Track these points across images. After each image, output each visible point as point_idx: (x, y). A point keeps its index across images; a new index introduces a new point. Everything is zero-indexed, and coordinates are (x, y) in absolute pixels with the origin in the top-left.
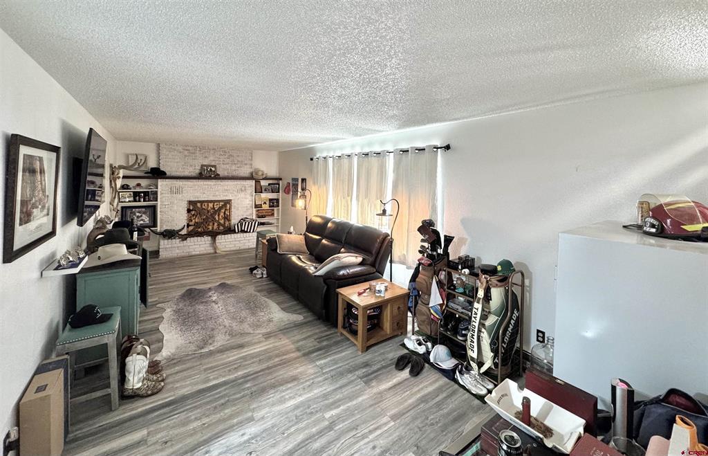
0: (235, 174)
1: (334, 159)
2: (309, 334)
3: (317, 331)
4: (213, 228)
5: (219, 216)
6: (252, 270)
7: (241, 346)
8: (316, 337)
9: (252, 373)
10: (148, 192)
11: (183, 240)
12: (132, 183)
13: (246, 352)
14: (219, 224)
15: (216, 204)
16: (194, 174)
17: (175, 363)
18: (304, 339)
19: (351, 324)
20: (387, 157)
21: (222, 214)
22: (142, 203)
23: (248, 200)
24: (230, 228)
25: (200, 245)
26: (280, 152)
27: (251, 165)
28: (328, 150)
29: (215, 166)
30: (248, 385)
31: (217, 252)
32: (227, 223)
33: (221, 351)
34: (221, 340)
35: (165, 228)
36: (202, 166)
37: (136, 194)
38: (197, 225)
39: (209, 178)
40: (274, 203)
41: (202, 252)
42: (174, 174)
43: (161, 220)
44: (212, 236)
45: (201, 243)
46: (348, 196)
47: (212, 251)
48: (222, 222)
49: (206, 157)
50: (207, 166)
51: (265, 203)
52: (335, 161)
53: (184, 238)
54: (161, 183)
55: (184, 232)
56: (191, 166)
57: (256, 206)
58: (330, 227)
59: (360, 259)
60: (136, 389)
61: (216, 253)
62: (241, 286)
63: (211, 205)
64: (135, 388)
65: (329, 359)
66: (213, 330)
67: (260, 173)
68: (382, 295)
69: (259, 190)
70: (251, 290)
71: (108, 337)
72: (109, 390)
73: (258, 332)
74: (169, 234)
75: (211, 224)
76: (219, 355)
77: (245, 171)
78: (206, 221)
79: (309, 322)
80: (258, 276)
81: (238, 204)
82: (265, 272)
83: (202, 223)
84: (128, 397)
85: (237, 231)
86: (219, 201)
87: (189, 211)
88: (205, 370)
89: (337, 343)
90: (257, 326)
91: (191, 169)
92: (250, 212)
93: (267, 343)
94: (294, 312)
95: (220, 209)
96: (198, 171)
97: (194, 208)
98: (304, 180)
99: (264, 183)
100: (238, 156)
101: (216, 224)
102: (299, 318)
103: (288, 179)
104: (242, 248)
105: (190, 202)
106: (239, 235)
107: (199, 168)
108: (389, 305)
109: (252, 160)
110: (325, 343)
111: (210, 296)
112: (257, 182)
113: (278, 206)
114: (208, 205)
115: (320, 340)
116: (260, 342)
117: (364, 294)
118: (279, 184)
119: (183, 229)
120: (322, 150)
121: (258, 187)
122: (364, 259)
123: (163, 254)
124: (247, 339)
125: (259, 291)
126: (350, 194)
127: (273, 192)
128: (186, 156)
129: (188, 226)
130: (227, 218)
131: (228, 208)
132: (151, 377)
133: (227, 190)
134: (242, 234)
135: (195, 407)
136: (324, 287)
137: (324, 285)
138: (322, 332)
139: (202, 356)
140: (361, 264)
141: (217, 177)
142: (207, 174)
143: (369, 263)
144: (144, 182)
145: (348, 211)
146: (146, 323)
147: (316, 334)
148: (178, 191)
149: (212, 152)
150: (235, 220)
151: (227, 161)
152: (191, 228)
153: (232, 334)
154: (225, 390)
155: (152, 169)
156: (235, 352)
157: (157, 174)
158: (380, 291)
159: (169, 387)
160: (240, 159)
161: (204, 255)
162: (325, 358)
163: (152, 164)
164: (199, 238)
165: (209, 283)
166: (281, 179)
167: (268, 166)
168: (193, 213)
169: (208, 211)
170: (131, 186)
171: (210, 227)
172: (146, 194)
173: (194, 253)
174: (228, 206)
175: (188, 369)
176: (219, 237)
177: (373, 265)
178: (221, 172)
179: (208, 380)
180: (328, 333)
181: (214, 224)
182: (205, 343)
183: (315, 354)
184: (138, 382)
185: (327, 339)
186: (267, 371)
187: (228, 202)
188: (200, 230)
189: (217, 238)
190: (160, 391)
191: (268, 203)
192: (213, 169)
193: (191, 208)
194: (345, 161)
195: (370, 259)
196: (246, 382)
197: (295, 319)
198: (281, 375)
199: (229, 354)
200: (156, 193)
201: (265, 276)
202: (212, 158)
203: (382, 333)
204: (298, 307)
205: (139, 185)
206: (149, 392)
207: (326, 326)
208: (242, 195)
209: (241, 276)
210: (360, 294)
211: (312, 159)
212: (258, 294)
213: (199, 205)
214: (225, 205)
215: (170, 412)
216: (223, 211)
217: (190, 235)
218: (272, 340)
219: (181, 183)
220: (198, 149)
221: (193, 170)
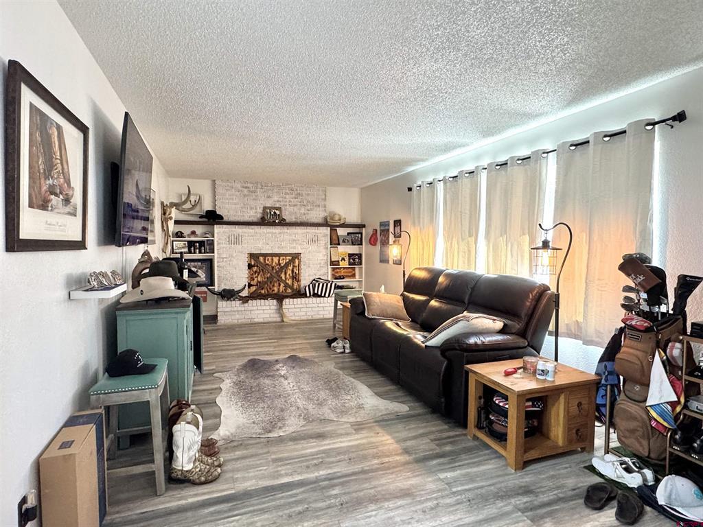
0: (304, 219)
1: (445, 183)
2: (421, 431)
3: (434, 429)
4: (279, 289)
5: (285, 274)
6: (330, 342)
7: (321, 436)
8: (432, 437)
9: (339, 474)
10: (203, 242)
11: (243, 303)
12: (187, 230)
13: (329, 444)
14: (286, 286)
15: (281, 258)
16: (255, 220)
17: (235, 446)
18: (415, 438)
19: (491, 422)
20: (544, 161)
21: (289, 272)
22: (197, 256)
23: (321, 255)
24: (299, 291)
25: (263, 310)
26: (362, 189)
27: (325, 207)
28: (435, 169)
29: (279, 209)
30: (335, 491)
31: (285, 320)
32: (296, 285)
33: (296, 438)
34: (293, 425)
35: (223, 287)
36: (265, 208)
37: (191, 244)
38: (260, 285)
39: (273, 224)
40: (355, 259)
41: (266, 320)
42: (232, 219)
43: (219, 277)
44: (278, 299)
45: (264, 308)
46: (470, 236)
47: (279, 319)
48: (289, 282)
49: (269, 197)
50: (271, 208)
51: (343, 259)
52: (448, 184)
53: (245, 300)
54: (218, 229)
55: (245, 293)
56: (251, 208)
57: (332, 263)
58: (441, 284)
59: (499, 324)
60: (187, 471)
61: (283, 321)
62: (316, 360)
63: (276, 259)
64: (184, 469)
65: (459, 472)
66: (282, 410)
67: (337, 218)
68: (548, 379)
69: (335, 241)
70: (330, 366)
73: (343, 420)
74: (228, 295)
75: (276, 285)
76: (291, 443)
77: (317, 215)
78: (270, 280)
79: (419, 415)
80: (338, 351)
81: (309, 260)
82: (348, 345)
83: (266, 283)
84: (177, 480)
85: (308, 295)
86: (286, 255)
87: (250, 266)
88: (275, 461)
89: (468, 450)
90: (343, 412)
91: (252, 213)
92: (324, 270)
93: (357, 436)
94: (394, 399)
95: (287, 265)
96: (259, 216)
97: (256, 262)
98: (398, 223)
99: (342, 232)
100: (308, 195)
101: (282, 285)
102: (403, 408)
103: (374, 224)
104: (315, 317)
105: (252, 256)
106: (311, 299)
107: (260, 211)
108: (562, 397)
109: (325, 199)
110: (448, 448)
111: (278, 370)
112: (333, 229)
113: (361, 264)
114: (272, 259)
115: (439, 441)
116: (347, 434)
117: (514, 375)
118: (361, 234)
119: (244, 288)
120: (425, 173)
121: (334, 237)
122: (505, 325)
123: (222, 319)
124: (329, 428)
125: (342, 369)
126: (473, 232)
127: (353, 244)
128: (245, 196)
129: (250, 285)
130: (296, 277)
131: (297, 264)
132: (205, 459)
133: (294, 240)
134: (314, 299)
135: (263, 509)
137: (442, 359)
138: (441, 431)
139: (270, 442)
140: (502, 331)
141: (283, 223)
142: (271, 219)
143: (514, 331)
144: (199, 229)
145: (470, 255)
146: (201, 394)
147: (433, 432)
148: (237, 240)
149: (276, 190)
150: (305, 281)
151: (294, 201)
152: (253, 289)
153: (308, 419)
154: (303, 492)
155: (208, 212)
156: (313, 443)
157: (212, 218)
158: (544, 372)
159: (228, 475)
160: (310, 198)
161: (268, 323)
162: (453, 469)
163: (207, 206)
164: (263, 301)
165: (276, 354)
166: (364, 226)
167: (347, 208)
168: (255, 269)
169: (273, 268)
170: (185, 234)
171: (276, 289)
172: (202, 243)
173: (256, 320)
174: (297, 260)
175: (252, 456)
176: (286, 301)
177: (522, 334)
178: (288, 217)
179: (277, 475)
180: (452, 434)
181: (280, 285)
182: (272, 426)
183: (435, 462)
184: (189, 462)
185: (451, 443)
186: (363, 476)
187: (296, 256)
188: (263, 292)
189: (284, 302)
190: (215, 480)
191: (347, 259)
192: (278, 212)
193: (253, 263)
194: (466, 182)
195: (517, 326)
196: (333, 486)
197: (396, 409)
198: (383, 485)
199: (304, 444)
200: (212, 243)
201: (347, 351)
202: (276, 199)
203: (549, 443)
204: (398, 394)
205: (193, 233)
206: (203, 479)
207: (446, 424)
208: (313, 247)
209: (316, 348)
211: (410, 189)
212: (341, 372)
213: (261, 259)
214: (292, 260)
215: (230, 510)
216: (291, 268)
217: (252, 297)
218: (364, 433)
219: (240, 230)
220: (259, 186)
221: (254, 214)
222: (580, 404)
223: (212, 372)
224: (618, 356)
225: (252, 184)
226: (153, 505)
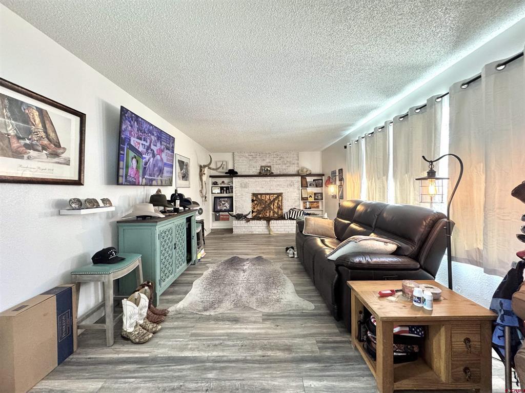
0: (285, 172)
1: (366, 139)
2: (313, 331)
3: (325, 331)
4: (270, 215)
5: (274, 205)
6: (287, 249)
7: (236, 320)
8: (320, 338)
9: (225, 358)
10: (228, 187)
11: (248, 222)
12: (219, 181)
13: (235, 329)
14: (274, 212)
15: (271, 196)
16: (256, 174)
17: (178, 318)
18: (304, 336)
20: (438, 106)
21: (276, 204)
22: (225, 195)
23: (295, 194)
24: (282, 216)
25: (258, 227)
26: (322, 152)
27: (298, 164)
29: (270, 167)
30: (210, 375)
31: (271, 233)
32: (280, 212)
33: (217, 319)
34: (225, 308)
35: (238, 212)
36: (261, 167)
37: (222, 188)
38: (259, 212)
39: (266, 176)
40: (318, 197)
41: (260, 233)
42: (244, 174)
43: (236, 207)
44: (267, 220)
45: (259, 225)
46: (384, 175)
47: (268, 232)
48: (276, 210)
49: (264, 160)
50: (265, 167)
51: (310, 196)
52: (368, 139)
53: (248, 220)
54: (235, 179)
55: (250, 216)
56: (254, 167)
57: (303, 199)
59: (392, 247)
60: (129, 333)
61: (270, 234)
62: (272, 261)
63: (268, 197)
64: (128, 331)
65: (325, 383)
66: (226, 295)
67: (305, 170)
68: (426, 307)
69: (304, 185)
70: (278, 266)
71: (105, 277)
72: (105, 326)
73: (260, 309)
74: (239, 217)
75: (268, 212)
76: (213, 322)
77: (293, 170)
78: (264, 209)
79: (320, 315)
80: (290, 256)
81: (288, 196)
82: (296, 253)
83: (262, 210)
85: (286, 218)
86: (274, 194)
87: (253, 201)
88: (193, 335)
89: (346, 360)
90: (262, 303)
91: (254, 170)
92: (297, 204)
93: (261, 326)
94: (309, 298)
95: (274, 200)
96: (258, 171)
97: (256, 198)
98: (341, 171)
99: (309, 179)
100: (287, 157)
101: (272, 212)
102: (309, 306)
103: (328, 173)
104: (290, 232)
105: (254, 195)
106: (287, 221)
107: (259, 168)
108: (443, 329)
109: (298, 160)
110: (328, 353)
111: (244, 265)
112: (303, 177)
113: (322, 199)
114: (266, 197)
115: (324, 345)
116: (255, 322)
118: (322, 180)
119: (249, 214)
120: (354, 134)
121: (304, 183)
122: (399, 248)
123: (235, 231)
124: (246, 314)
125: (285, 269)
126: (386, 173)
127: (317, 186)
128: (250, 160)
129: (253, 212)
130: (280, 208)
131: (280, 199)
133: (278, 185)
134: (290, 221)
135: (152, 377)
136: (335, 275)
138: (330, 334)
140: (395, 253)
141: (272, 175)
142: (265, 173)
143: (407, 254)
144: (226, 180)
145: (384, 190)
147: (322, 334)
148: (245, 186)
149: (268, 156)
150: (285, 210)
151: (279, 162)
152: (255, 214)
153: (237, 304)
154: (189, 369)
155: (230, 170)
156: (227, 325)
157: (232, 173)
158: (420, 300)
159: (156, 340)
160: (288, 160)
161: (261, 234)
162: (320, 378)
163: (230, 167)
164: (258, 221)
165: (250, 254)
166: (323, 175)
167: (312, 164)
168: (256, 202)
169: (266, 202)
170: (219, 183)
171: (268, 214)
172: (227, 188)
173: (255, 233)
174: (280, 197)
175: (181, 328)
176: (272, 222)
177: (416, 257)
178: (275, 171)
179: (182, 349)
180: (338, 339)
181: (270, 212)
182: (212, 306)
183: (309, 365)
184: (131, 325)
185: (333, 348)
186: (240, 365)
187: (280, 195)
188: (260, 216)
189: (270, 223)
190: (144, 343)
191: (313, 196)
192: (269, 169)
193: (254, 199)
194: (379, 135)
195: (410, 249)
196: (213, 369)
197: (304, 307)
198: (251, 379)
199: (221, 325)
200: (232, 187)
201: (296, 256)
202: (268, 161)
204: (313, 294)
205: (223, 182)
206: (137, 340)
207: (338, 327)
208: (291, 189)
209: (277, 253)
210: (383, 296)
211: (345, 147)
212: (282, 271)
213: (259, 196)
214: (278, 197)
215: (134, 372)
216: (277, 202)
217: (254, 219)
218: (268, 324)
219: (247, 180)
220: (258, 154)
221: (255, 171)
222: (467, 340)
223: (206, 263)
224: (515, 295)
225: (255, 153)
226: (99, 354)
